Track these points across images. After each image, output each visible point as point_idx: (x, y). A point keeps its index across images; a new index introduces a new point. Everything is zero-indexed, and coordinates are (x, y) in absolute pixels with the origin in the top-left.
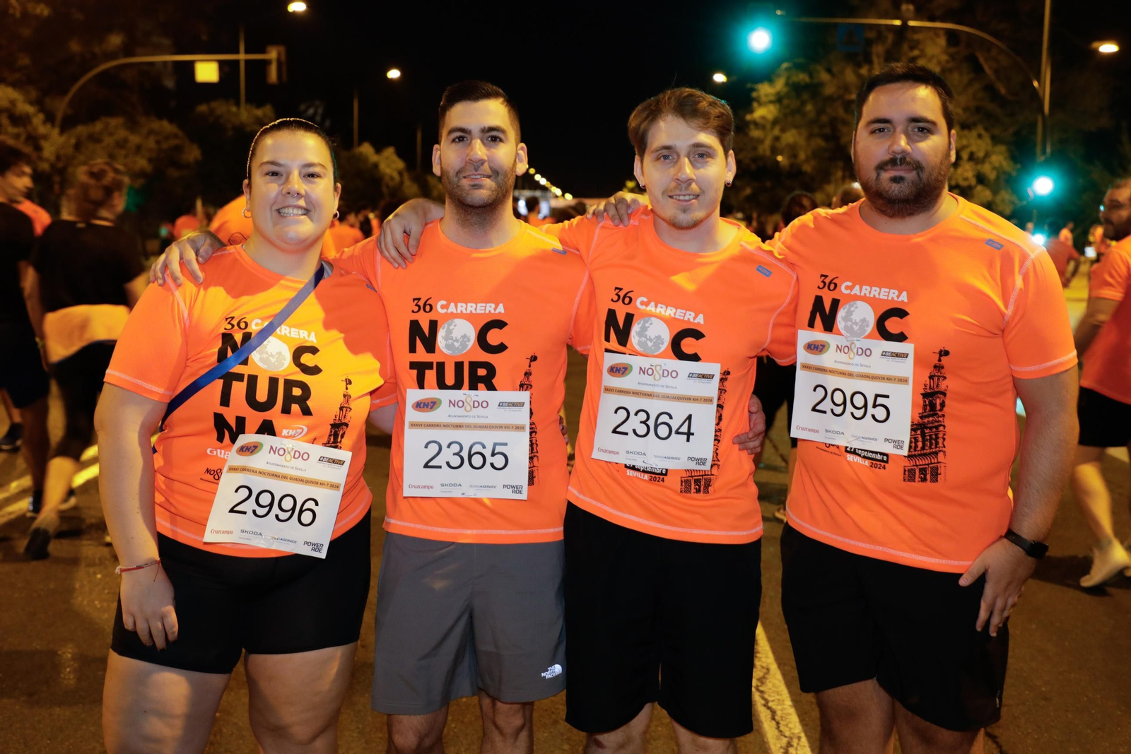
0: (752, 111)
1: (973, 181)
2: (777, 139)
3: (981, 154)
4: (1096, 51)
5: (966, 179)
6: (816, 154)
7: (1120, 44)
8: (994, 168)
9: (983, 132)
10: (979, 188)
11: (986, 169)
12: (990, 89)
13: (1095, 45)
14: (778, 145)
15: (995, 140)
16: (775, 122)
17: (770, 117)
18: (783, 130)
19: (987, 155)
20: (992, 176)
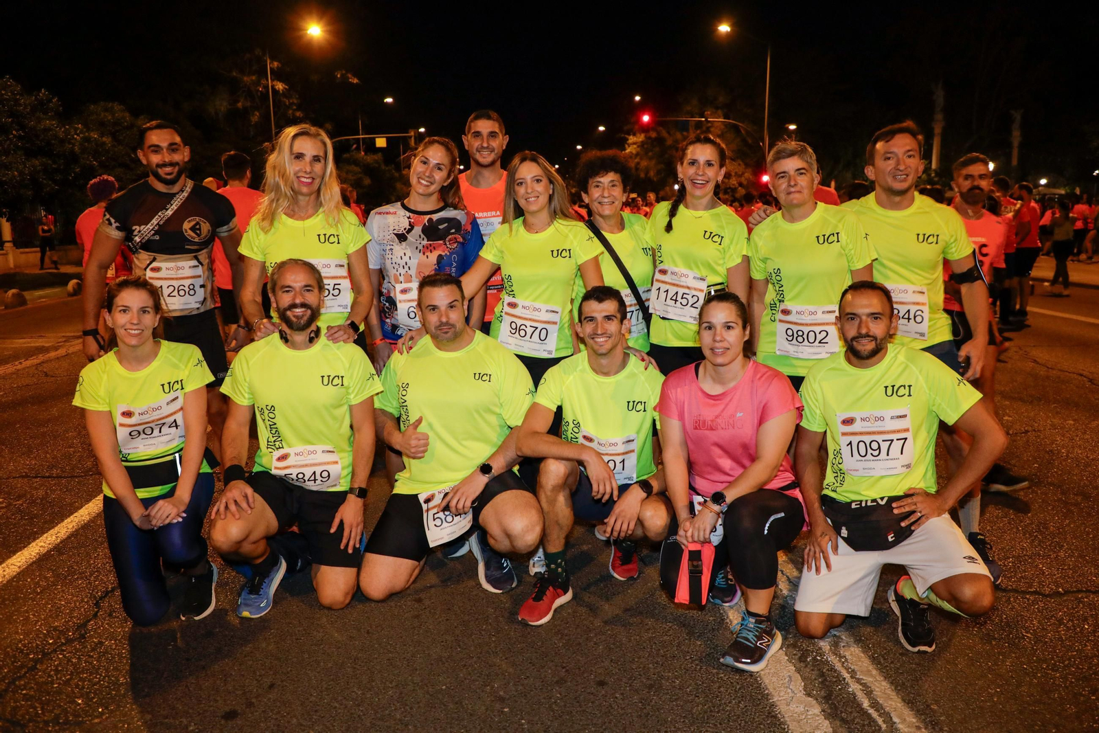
0: (625, 150)
1: (737, 185)
2: (638, 163)
3: (740, 173)
4: (788, 128)
5: (733, 185)
6: (659, 172)
7: (797, 125)
8: (746, 179)
9: (741, 163)
10: (740, 188)
11: (743, 180)
12: (744, 141)
13: (787, 125)
14: (638, 166)
15: (747, 165)
16: (637, 154)
17: (634, 152)
18: (641, 159)
19: (743, 174)
20: (745, 183)
